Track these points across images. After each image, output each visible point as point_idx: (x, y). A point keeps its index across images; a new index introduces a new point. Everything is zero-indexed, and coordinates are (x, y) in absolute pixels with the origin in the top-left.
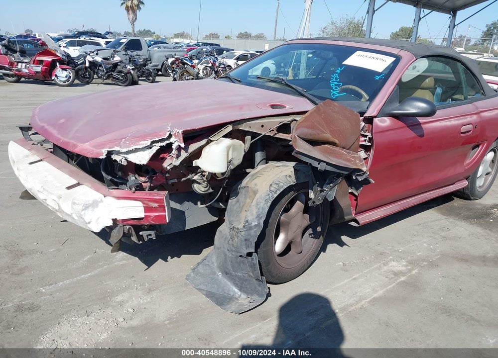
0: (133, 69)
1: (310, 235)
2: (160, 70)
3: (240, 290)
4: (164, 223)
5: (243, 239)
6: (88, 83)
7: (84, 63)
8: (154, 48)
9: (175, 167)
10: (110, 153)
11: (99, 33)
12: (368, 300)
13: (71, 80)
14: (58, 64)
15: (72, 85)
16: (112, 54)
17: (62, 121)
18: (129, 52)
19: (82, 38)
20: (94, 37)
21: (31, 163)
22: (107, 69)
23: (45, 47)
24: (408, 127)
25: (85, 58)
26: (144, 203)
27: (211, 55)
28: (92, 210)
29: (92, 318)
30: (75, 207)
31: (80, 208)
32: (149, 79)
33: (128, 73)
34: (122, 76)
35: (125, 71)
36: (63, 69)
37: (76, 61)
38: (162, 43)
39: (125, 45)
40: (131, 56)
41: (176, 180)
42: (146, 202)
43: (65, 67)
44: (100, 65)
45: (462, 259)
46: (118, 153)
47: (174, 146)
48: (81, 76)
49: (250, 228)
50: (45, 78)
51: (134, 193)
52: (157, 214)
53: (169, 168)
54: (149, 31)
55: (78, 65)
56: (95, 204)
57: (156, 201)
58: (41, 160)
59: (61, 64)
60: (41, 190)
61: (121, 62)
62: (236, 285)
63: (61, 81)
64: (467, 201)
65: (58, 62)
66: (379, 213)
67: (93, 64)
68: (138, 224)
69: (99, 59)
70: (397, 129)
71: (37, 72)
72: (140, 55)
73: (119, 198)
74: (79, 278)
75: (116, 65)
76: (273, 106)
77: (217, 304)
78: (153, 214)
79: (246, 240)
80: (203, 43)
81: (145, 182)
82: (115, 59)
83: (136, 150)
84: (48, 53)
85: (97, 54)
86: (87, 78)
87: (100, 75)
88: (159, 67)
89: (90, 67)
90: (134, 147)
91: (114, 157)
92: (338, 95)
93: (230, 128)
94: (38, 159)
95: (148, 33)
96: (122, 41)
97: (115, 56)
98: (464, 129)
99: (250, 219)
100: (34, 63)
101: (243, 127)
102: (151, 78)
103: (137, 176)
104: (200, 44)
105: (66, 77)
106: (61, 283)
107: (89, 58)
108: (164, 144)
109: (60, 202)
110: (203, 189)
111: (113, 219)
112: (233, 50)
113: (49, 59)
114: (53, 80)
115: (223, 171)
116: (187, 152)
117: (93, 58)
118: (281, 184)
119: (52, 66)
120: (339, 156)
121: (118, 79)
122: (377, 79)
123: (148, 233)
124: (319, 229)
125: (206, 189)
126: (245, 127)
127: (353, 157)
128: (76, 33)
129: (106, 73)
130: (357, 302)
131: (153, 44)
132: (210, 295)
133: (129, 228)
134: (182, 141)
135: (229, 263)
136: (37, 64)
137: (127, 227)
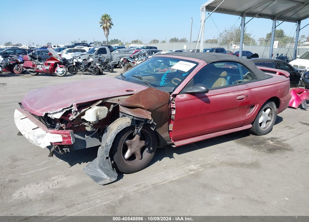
0: (99, 66)
1: (147, 151)
2: (118, 65)
3: (107, 175)
4: (71, 144)
5: (105, 151)
6: (75, 74)
7: (73, 63)
8: (116, 51)
9: (74, 119)
10: (47, 114)
11: (86, 44)
12: (168, 181)
13: (65, 73)
14: (58, 64)
15: (65, 76)
16: (89, 57)
17: (33, 100)
18: (99, 56)
19: (75, 48)
20: (84, 46)
21: (21, 119)
22: (85, 66)
23: (51, 56)
24: (198, 98)
25: (73, 60)
26: (62, 135)
27: (144, 56)
28: (41, 139)
29: (39, 185)
30: (34, 137)
31: (35, 137)
32: (110, 71)
33: (97, 68)
34: (93, 70)
35: (95, 66)
36: (61, 67)
37: (69, 62)
38: (122, 48)
39: (97, 51)
40: (100, 57)
41: (78, 125)
42: (63, 135)
43: (62, 66)
44: (81, 64)
45: (230, 165)
46: (50, 114)
47: (72, 110)
48: (71, 71)
49: (107, 146)
50: (51, 73)
51: (58, 131)
52: (67, 140)
53: (71, 120)
54: (117, 40)
55: (71, 64)
56: (42, 136)
57: (66, 134)
58: (26, 118)
59: (59, 65)
60: (23, 130)
61: (92, 61)
62: (105, 173)
63: (59, 74)
64: (256, 136)
65: (58, 63)
66: (188, 141)
67: (78, 64)
68: (60, 144)
69: (80, 61)
70: (191, 99)
71: (47, 70)
72: (105, 57)
73: (52, 133)
74: (38, 170)
75: (90, 64)
76: (127, 91)
77: (95, 181)
78: (66, 140)
79: (106, 151)
80: (146, 47)
81: (63, 126)
82: (90, 60)
83: (56, 113)
84: (53, 59)
85: (80, 58)
86: (75, 71)
87: (81, 70)
88: (117, 63)
89: (76, 65)
90: (55, 111)
91: (49, 116)
92: (163, 84)
93: (101, 102)
94: (25, 117)
95: (116, 41)
96: (96, 49)
97: (90, 58)
98: (238, 98)
99: (107, 142)
100: (45, 65)
101: (109, 101)
102: (111, 70)
103: (60, 124)
104: (145, 47)
105: (62, 71)
106: (30, 172)
107: (75, 60)
108: (68, 110)
109: (29, 135)
110: (90, 129)
111: (51, 143)
112: (162, 51)
113: (53, 62)
114: (55, 74)
115: (94, 121)
116: (80, 112)
117: (77, 60)
118: (123, 126)
119: (55, 66)
120: (142, 113)
121: (91, 71)
122: (183, 75)
123: (66, 149)
124: (151, 149)
125: (92, 129)
126: (110, 101)
127: (147, 114)
128: (74, 44)
129: (85, 68)
130: (163, 182)
131: (117, 49)
132: (93, 177)
133: (57, 147)
134: (76, 108)
135: (101, 163)
136: (47, 65)
137: (56, 146)
